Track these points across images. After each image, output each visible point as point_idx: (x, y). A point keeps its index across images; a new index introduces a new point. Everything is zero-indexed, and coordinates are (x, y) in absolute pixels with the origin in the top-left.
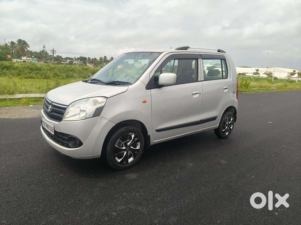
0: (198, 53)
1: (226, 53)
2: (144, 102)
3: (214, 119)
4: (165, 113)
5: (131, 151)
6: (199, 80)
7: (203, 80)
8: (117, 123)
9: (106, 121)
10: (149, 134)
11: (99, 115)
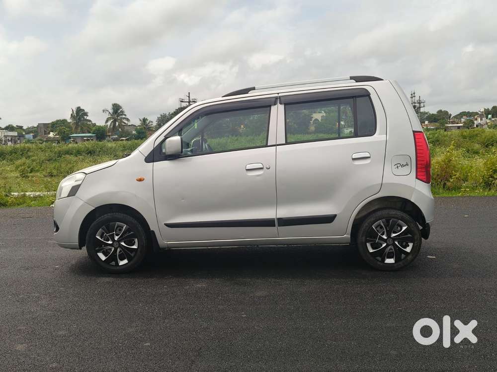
0: (277, 95)
1: (383, 80)
2: (140, 180)
3: (329, 219)
4: (183, 199)
5: (121, 248)
6: (268, 145)
7: (284, 142)
8: (96, 207)
9: (81, 203)
10: (152, 229)
11: (74, 195)
